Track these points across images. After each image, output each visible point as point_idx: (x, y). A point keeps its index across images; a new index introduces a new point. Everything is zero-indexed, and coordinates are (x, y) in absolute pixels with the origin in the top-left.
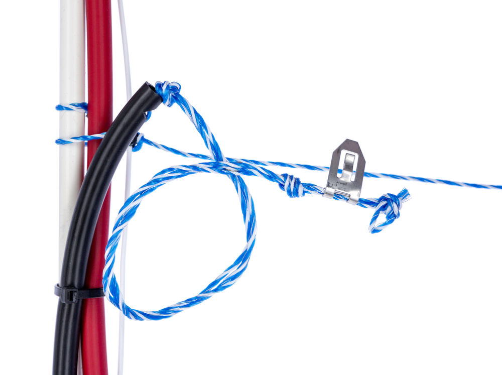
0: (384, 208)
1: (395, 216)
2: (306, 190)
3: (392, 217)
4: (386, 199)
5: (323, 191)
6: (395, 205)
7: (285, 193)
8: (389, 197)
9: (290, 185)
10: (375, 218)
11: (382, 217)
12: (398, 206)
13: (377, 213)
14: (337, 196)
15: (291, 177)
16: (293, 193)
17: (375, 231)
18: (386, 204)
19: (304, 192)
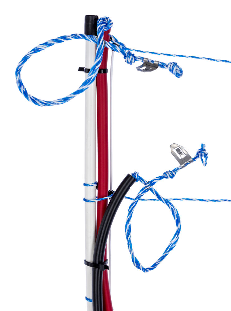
0: (201, 155)
1: (207, 155)
2: (175, 172)
3: (206, 155)
4: (199, 152)
5: (181, 167)
6: (204, 151)
7: (170, 179)
8: (200, 151)
9: (169, 174)
10: (202, 161)
11: (204, 158)
12: (205, 150)
13: (201, 159)
14: (186, 165)
15: (167, 172)
16: (172, 176)
17: (206, 164)
18: (201, 153)
19: (175, 173)
